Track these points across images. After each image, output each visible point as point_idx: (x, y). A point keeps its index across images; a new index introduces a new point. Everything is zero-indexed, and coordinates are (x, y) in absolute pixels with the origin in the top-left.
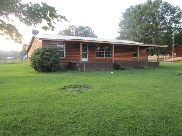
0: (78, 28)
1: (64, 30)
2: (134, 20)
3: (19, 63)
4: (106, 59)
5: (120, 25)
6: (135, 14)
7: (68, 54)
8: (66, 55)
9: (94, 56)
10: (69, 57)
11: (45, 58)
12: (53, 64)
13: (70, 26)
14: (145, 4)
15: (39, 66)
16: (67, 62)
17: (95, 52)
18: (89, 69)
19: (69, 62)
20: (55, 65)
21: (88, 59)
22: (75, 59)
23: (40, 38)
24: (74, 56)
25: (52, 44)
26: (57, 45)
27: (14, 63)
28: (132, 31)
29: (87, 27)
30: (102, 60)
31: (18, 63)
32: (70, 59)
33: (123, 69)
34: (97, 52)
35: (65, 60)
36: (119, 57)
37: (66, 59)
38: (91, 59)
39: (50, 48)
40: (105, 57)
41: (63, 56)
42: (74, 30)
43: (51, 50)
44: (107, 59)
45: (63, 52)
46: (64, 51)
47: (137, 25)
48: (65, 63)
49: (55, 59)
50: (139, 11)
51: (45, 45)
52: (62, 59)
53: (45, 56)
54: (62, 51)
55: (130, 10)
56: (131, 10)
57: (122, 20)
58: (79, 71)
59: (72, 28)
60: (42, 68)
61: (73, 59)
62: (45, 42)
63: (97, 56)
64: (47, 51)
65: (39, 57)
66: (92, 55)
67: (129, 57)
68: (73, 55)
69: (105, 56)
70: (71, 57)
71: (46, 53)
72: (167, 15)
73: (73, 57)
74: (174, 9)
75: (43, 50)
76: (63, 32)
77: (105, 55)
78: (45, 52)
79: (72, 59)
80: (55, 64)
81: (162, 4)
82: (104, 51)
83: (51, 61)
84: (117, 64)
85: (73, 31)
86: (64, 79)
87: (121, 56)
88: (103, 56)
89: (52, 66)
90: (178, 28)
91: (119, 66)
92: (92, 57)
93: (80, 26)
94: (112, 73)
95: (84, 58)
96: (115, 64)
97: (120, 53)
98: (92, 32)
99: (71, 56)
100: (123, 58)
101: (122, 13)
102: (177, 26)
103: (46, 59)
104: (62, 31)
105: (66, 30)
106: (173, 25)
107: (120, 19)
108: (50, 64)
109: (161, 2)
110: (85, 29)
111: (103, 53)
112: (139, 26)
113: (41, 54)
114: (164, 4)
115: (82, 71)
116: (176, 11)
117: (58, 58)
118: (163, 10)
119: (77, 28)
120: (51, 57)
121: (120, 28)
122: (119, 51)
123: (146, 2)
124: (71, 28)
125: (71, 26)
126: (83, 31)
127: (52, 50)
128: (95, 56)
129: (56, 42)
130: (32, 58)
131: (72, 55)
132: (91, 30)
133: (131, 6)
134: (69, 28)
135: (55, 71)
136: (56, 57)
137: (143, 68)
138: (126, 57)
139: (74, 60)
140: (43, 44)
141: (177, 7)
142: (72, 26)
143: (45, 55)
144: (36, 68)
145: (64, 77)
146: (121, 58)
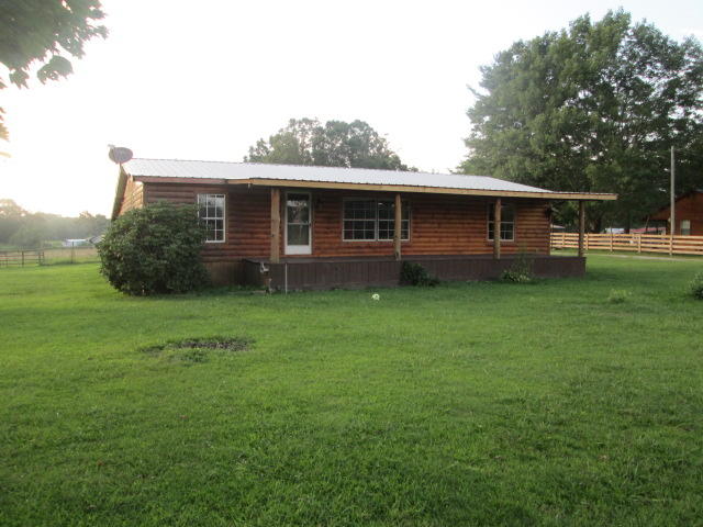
0: (324, 127)
1: (271, 138)
2: (520, 96)
3: (89, 263)
4: (380, 247)
5: (475, 115)
6: (526, 74)
7: (240, 229)
8: (230, 232)
9: (334, 235)
10: (243, 241)
11: (147, 244)
12: (175, 266)
13: (293, 122)
14: (564, 34)
15: (125, 274)
16: (236, 258)
17: (338, 222)
18: (306, 285)
19: (243, 260)
20: (182, 269)
21: (314, 249)
22: (263, 247)
23: (136, 174)
24: (258, 238)
25: (179, 194)
26: (195, 198)
27: (71, 263)
28: (513, 139)
29: (359, 124)
30: (366, 250)
31: (86, 263)
32: (245, 246)
33: (433, 284)
34: (346, 223)
35: (228, 252)
36: (433, 239)
37: (232, 247)
38: (323, 246)
39: (166, 212)
40: (377, 240)
41: (220, 237)
42: (310, 135)
43: (169, 217)
44: (385, 247)
45: (220, 223)
46: (224, 218)
47: (534, 114)
48: (226, 263)
49: (185, 250)
50: (539, 62)
51: (153, 199)
52: (216, 248)
53: (148, 238)
54: (216, 218)
55: (511, 59)
56: (515, 57)
57: (482, 97)
58: (267, 291)
59: (303, 130)
60: (136, 280)
61: (256, 249)
62: (154, 188)
63: (348, 236)
64: (157, 220)
65: (126, 240)
66: (326, 233)
67: (472, 240)
68: (257, 233)
69: (376, 235)
70: (249, 241)
71: (152, 227)
72: (651, 75)
73: (255, 241)
74: (675, 49)
75: (143, 216)
76: (268, 146)
77: (377, 231)
78: (151, 223)
79: (252, 249)
80: (185, 265)
81: (630, 32)
82: (373, 217)
83: (166, 255)
84: (413, 265)
85: (307, 141)
86: (191, 317)
87: (441, 237)
88: (370, 235)
89: (171, 273)
90: (697, 122)
91: (418, 271)
92: (326, 240)
93: (331, 120)
94: (376, 296)
95: (296, 244)
96: (405, 263)
97: (436, 225)
98: (380, 143)
99: (249, 236)
100: (450, 244)
101: (482, 70)
102: (691, 117)
103: (150, 249)
104: (267, 140)
105: (278, 137)
106: (677, 113)
107: (473, 91)
108: (166, 265)
109: (626, 27)
110: (353, 132)
111: (371, 225)
112: (540, 118)
113: (133, 231)
114: (636, 34)
115: (278, 292)
116: (686, 57)
117: (195, 246)
118: (633, 56)
119: (320, 129)
120: (168, 243)
121: (473, 126)
122: (433, 218)
123: (568, 29)
124: (297, 127)
125: (297, 119)
126: (345, 138)
127: (172, 215)
128: (340, 238)
129: (192, 189)
130: (106, 247)
131: (252, 233)
132: (376, 134)
133: (517, 41)
134: (291, 131)
135: (184, 292)
136: (187, 241)
137: (513, 281)
138: (461, 240)
139: (258, 252)
140: (146, 196)
141: (688, 44)
142: (300, 123)
143: (149, 234)
144: (117, 281)
145: (197, 312)
146: (439, 242)
